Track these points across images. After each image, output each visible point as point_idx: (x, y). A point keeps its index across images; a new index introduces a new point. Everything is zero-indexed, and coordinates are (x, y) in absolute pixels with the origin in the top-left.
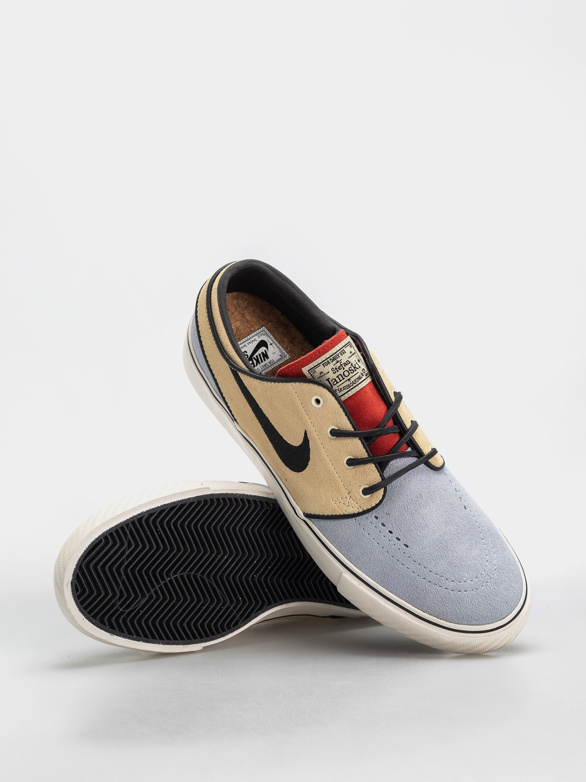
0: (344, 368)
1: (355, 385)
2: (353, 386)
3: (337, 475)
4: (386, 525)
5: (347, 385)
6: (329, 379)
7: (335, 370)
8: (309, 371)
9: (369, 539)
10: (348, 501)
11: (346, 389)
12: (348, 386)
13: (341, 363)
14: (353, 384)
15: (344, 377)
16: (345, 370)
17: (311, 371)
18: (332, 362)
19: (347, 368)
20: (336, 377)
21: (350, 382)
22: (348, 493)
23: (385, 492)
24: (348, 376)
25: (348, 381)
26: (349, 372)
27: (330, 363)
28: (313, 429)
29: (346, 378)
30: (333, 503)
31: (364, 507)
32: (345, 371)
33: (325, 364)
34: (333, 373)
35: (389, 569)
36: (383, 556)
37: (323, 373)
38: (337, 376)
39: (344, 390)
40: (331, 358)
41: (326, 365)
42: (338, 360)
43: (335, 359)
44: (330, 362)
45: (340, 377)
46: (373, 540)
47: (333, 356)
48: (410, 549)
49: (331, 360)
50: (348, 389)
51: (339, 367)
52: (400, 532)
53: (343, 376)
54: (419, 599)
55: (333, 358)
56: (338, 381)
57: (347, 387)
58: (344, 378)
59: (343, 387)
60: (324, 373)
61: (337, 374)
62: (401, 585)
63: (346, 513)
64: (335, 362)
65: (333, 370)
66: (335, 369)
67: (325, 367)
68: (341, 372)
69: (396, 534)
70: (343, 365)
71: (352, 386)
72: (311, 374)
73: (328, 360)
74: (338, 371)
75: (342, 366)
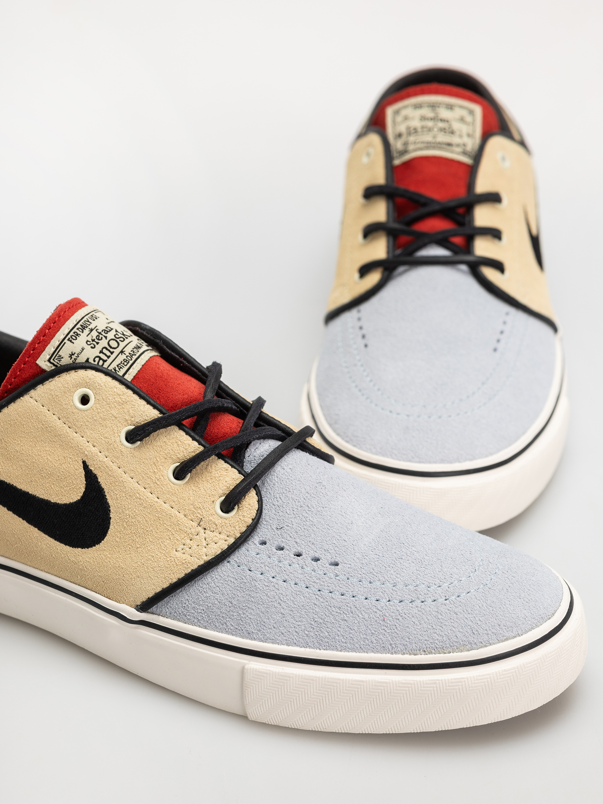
0: (106, 337)
1: (134, 358)
2: (133, 360)
3: (167, 506)
4: (285, 546)
5: (122, 362)
6: (88, 359)
7: (93, 344)
8: (49, 360)
9: (266, 580)
10: (203, 537)
11: (123, 367)
12: (126, 362)
13: (98, 331)
14: (132, 356)
15: (112, 350)
16: (108, 339)
17: (53, 360)
18: (83, 332)
19: (111, 335)
20: (100, 353)
21: (125, 354)
22: (198, 525)
23: (259, 494)
24: (118, 347)
25: (122, 354)
26: (116, 341)
27: (80, 335)
28: (95, 450)
29: (117, 351)
30: (178, 554)
31: (235, 531)
32: (109, 341)
33: (72, 338)
34: (92, 347)
35: (322, 614)
36: (302, 597)
37: (75, 353)
38: (100, 351)
39: (121, 369)
40: (79, 326)
41: (75, 338)
42: (90, 327)
43: (85, 327)
44: (79, 332)
45: (105, 351)
46: (274, 580)
47: (81, 323)
48: (344, 565)
49: (80, 330)
50: (126, 365)
51: (97, 337)
52: (313, 547)
53: (109, 348)
54: (396, 636)
55: (81, 326)
56: (105, 358)
57: (124, 364)
58: (113, 352)
59: (118, 366)
60: (77, 353)
61: (99, 348)
62: (356, 628)
63: (209, 558)
64: (87, 331)
65: (89, 343)
66: (91, 341)
67: (73, 343)
68: (103, 343)
69: (308, 555)
70: (103, 333)
71: (131, 360)
72: (56, 364)
73: (75, 330)
74: (98, 343)
75: (102, 335)
